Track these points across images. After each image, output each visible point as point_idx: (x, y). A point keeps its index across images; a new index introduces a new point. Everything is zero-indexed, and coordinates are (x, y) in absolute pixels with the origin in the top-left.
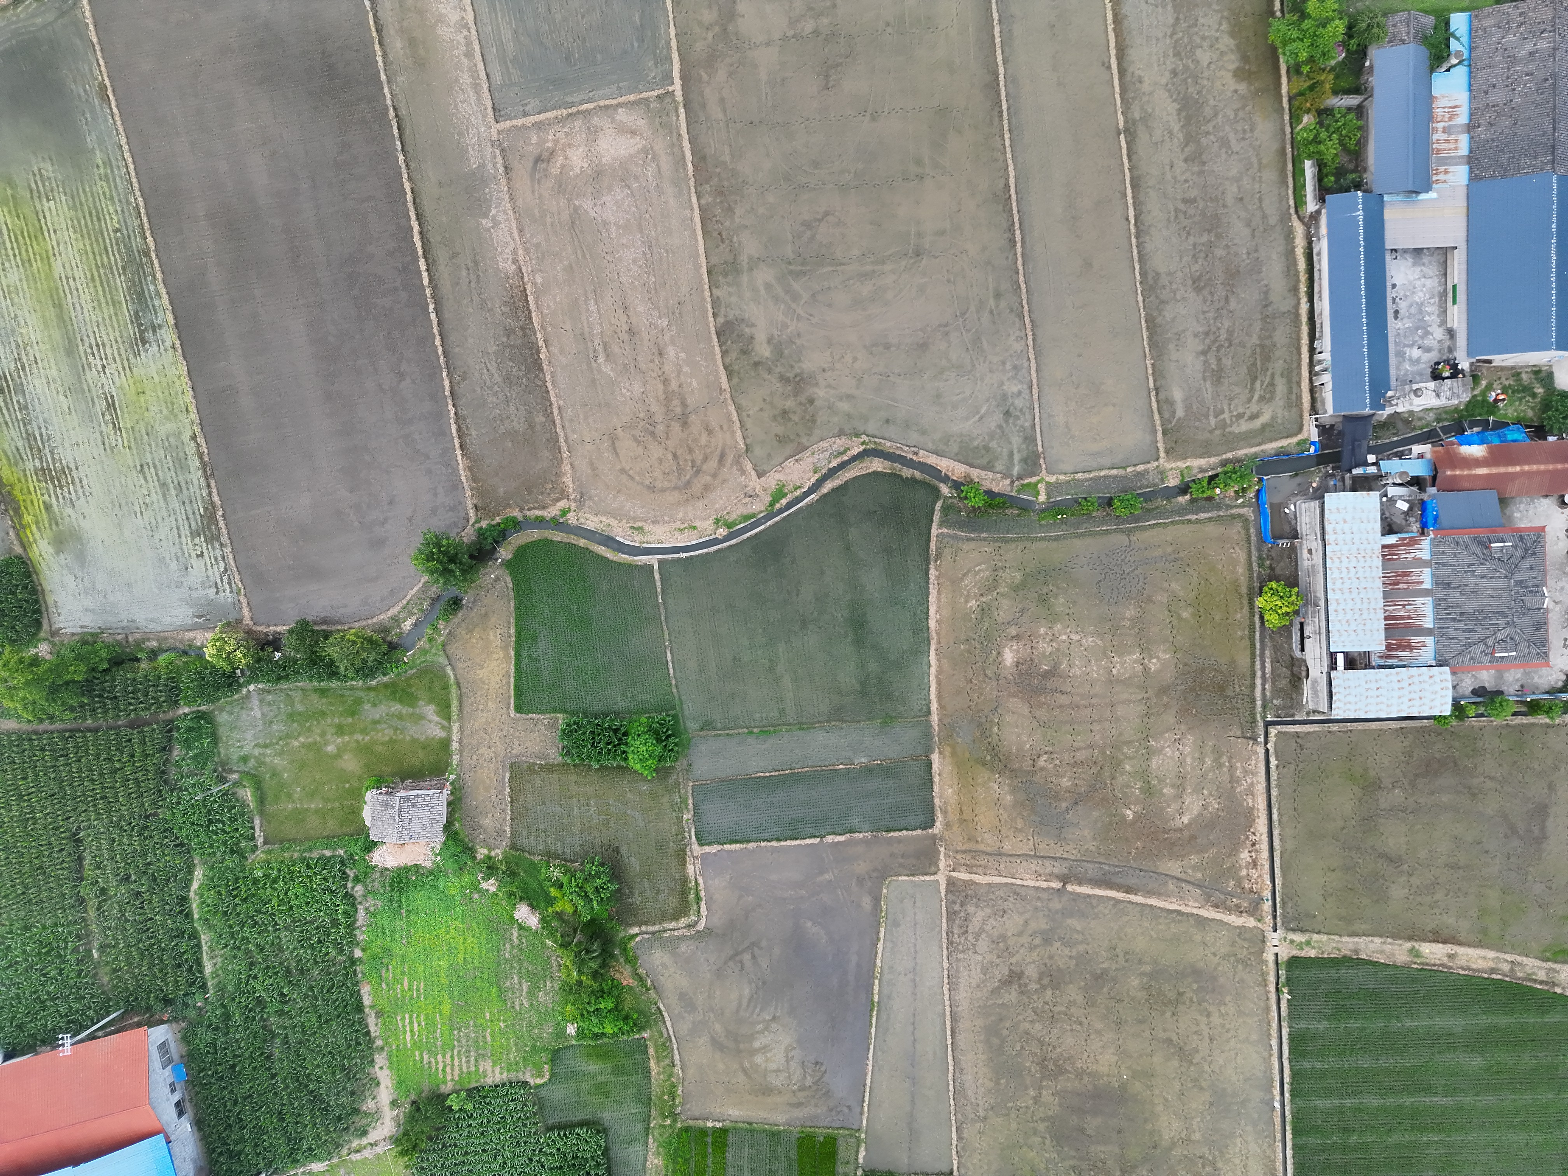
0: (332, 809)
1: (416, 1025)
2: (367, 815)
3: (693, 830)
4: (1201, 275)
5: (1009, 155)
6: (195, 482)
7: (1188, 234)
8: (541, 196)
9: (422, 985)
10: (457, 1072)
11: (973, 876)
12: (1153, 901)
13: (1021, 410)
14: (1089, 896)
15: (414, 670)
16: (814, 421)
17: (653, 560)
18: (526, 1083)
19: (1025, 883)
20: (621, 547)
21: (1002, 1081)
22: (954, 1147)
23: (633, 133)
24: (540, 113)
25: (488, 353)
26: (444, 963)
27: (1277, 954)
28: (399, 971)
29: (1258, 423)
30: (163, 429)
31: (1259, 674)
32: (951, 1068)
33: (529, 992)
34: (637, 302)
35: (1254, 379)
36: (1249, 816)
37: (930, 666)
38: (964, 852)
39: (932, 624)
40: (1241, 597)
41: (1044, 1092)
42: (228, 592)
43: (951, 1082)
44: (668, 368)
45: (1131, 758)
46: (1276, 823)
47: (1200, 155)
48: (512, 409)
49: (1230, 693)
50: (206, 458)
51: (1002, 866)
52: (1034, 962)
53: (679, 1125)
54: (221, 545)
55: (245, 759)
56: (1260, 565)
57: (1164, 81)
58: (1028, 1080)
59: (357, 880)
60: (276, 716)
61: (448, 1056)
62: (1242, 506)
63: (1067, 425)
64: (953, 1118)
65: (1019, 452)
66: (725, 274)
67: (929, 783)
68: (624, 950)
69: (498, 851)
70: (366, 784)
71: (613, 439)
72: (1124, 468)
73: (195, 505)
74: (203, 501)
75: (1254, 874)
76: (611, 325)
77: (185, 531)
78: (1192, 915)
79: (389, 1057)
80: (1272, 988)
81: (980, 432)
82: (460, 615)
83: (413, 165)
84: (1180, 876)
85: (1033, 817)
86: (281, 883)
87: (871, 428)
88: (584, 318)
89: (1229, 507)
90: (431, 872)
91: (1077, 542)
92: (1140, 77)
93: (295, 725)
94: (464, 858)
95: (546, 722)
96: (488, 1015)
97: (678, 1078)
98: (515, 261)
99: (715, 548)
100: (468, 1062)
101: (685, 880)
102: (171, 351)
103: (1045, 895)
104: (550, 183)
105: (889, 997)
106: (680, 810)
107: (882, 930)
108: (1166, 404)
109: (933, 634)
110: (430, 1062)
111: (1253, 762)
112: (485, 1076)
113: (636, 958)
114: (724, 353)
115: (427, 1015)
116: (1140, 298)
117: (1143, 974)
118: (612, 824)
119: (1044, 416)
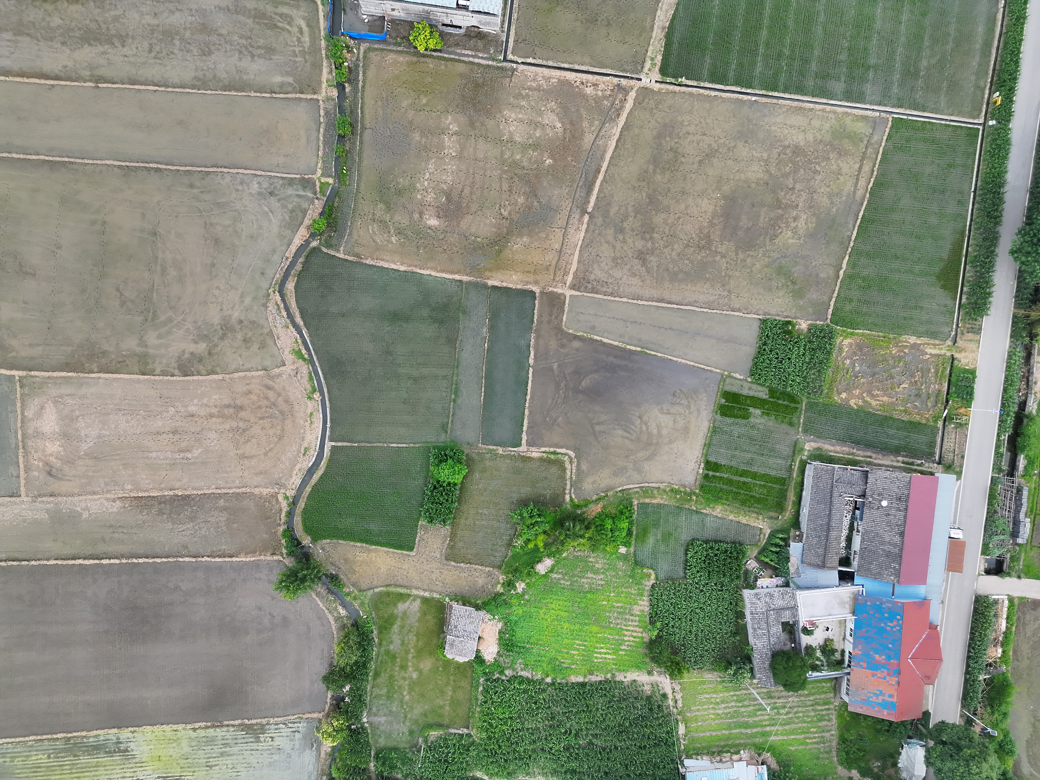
0: (454, 681)
1: (602, 650)
2: (461, 659)
3: (510, 449)
4: (201, 49)
5: (99, 162)
6: (223, 734)
7: (172, 53)
8: (74, 476)
9: (577, 642)
10: (637, 629)
11: (572, 272)
12: (608, 156)
13: (271, 184)
14: (597, 198)
15: (373, 612)
16: (253, 323)
17: (328, 445)
18: (653, 586)
19: (582, 238)
20: (316, 464)
21: (707, 276)
22: (744, 315)
23: (42, 408)
24: (19, 467)
25: (172, 529)
26: (566, 625)
27: (656, 81)
28: (566, 656)
29: (305, 29)
30: (186, 749)
31: (471, 59)
32: (692, 308)
33: (594, 573)
34: (155, 425)
35: (276, 26)
36: (563, 83)
37: (430, 275)
38: (555, 275)
39: (402, 268)
40: (418, 61)
41: (719, 250)
42: (299, 725)
43: (702, 310)
44: (203, 412)
45: (513, 154)
46: (571, 66)
47: (121, 36)
48: (213, 520)
49: (481, 81)
50: (209, 724)
51: (569, 252)
52: (634, 242)
53: (697, 491)
54: (268, 724)
55: (411, 732)
56: (400, 46)
57: (68, 51)
58: (710, 259)
59: (502, 672)
60: (387, 708)
61: (626, 633)
62: (359, 50)
63: (284, 156)
64: (725, 312)
65: (298, 190)
66: (147, 364)
67: (507, 290)
68: (578, 506)
69: (500, 578)
70: (441, 656)
71: (243, 457)
72: (320, 123)
73: (239, 736)
74: (237, 731)
75: (601, 87)
76: (167, 445)
77: (255, 746)
78: (621, 132)
79: (620, 671)
80: (677, 88)
81: (280, 214)
82: (342, 577)
83: (40, 556)
84: (595, 136)
85: (540, 225)
86: (493, 722)
87: (265, 285)
88: (160, 462)
89: (358, 59)
90: (506, 624)
91: (365, 163)
92: (63, 66)
93: (395, 696)
94: (499, 601)
95: (423, 533)
96: (604, 603)
97: (668, 486)
98: (114, 501)
99: (327, 402)
100: (632, 621)
101: (541, 459)
102: (135, 734)
103: (592, 227)
104: (66, 468)
105: (640, 340)
106: (496, 455)
107: (596, 337)
108: (282, 88)
109: (410, 269)
110: (628, 645)
111: (529, 74)
112: (643, 611)
113: (585, 500)
114: (199, 374)
115: (597, 642)
116: (209, 92)
117: (654, 171)
118: (497, 501)
119: (277, 170)
